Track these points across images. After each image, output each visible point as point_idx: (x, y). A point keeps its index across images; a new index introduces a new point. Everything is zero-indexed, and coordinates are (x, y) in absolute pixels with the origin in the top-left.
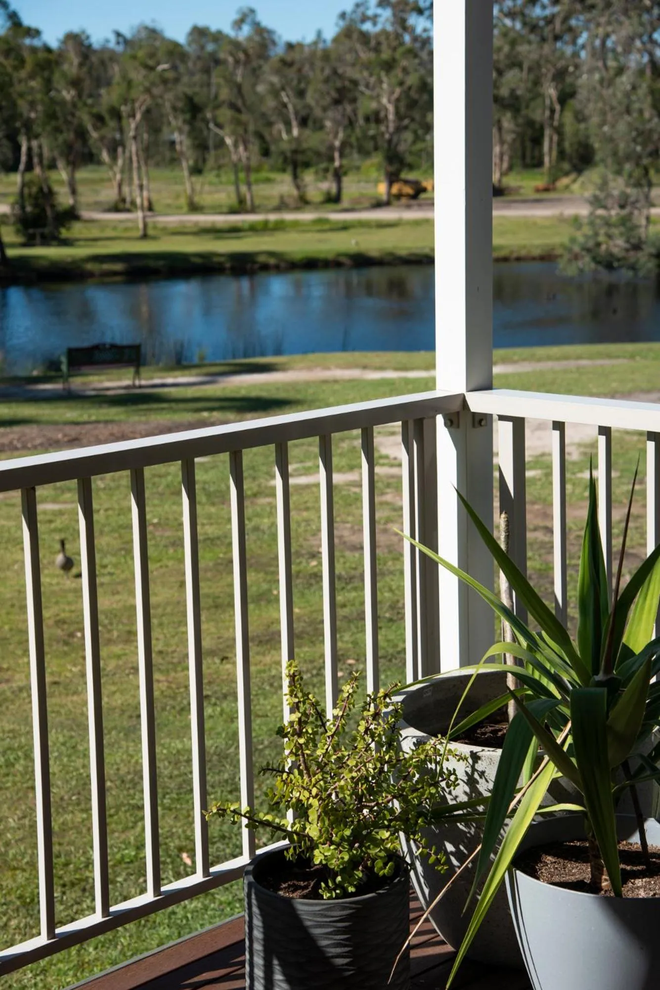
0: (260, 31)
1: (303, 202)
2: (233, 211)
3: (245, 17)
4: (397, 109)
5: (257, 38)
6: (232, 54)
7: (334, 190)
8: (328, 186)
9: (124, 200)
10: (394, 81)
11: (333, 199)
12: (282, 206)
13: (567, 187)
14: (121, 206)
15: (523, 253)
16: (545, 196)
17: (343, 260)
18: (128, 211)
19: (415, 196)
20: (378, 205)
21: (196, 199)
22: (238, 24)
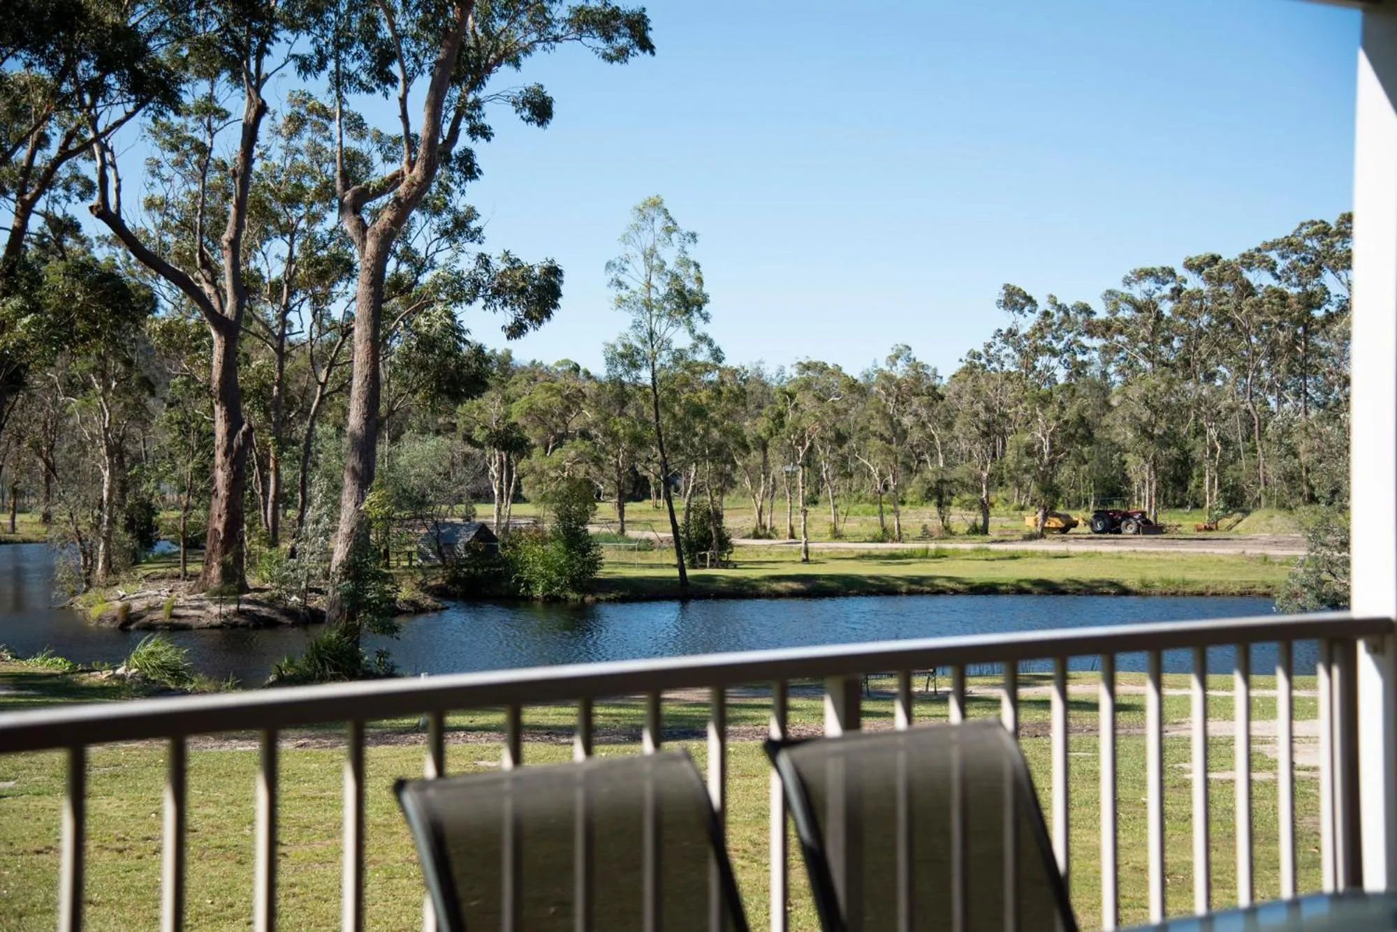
0: (916, 366)
1: (948, 533)
2: (876, 540)
3: (901, 353)
4: (1052, 445)
5: (912, 373)
6: (883, 388)
7: (980, 523)
8: (976, 517)
9: (764, 527)
10: (1049, 414)
11: (980, 530)
12: (926, 535)
13: (1230, 528)
14: (761, 532)
15: (1220, 588)
16: (1209, 535)
17: (1026, 586)
18: (770, 537)
19: (1064, 530)
20: (1031, 537)
21: (840, 527)
22: (893, 360)
